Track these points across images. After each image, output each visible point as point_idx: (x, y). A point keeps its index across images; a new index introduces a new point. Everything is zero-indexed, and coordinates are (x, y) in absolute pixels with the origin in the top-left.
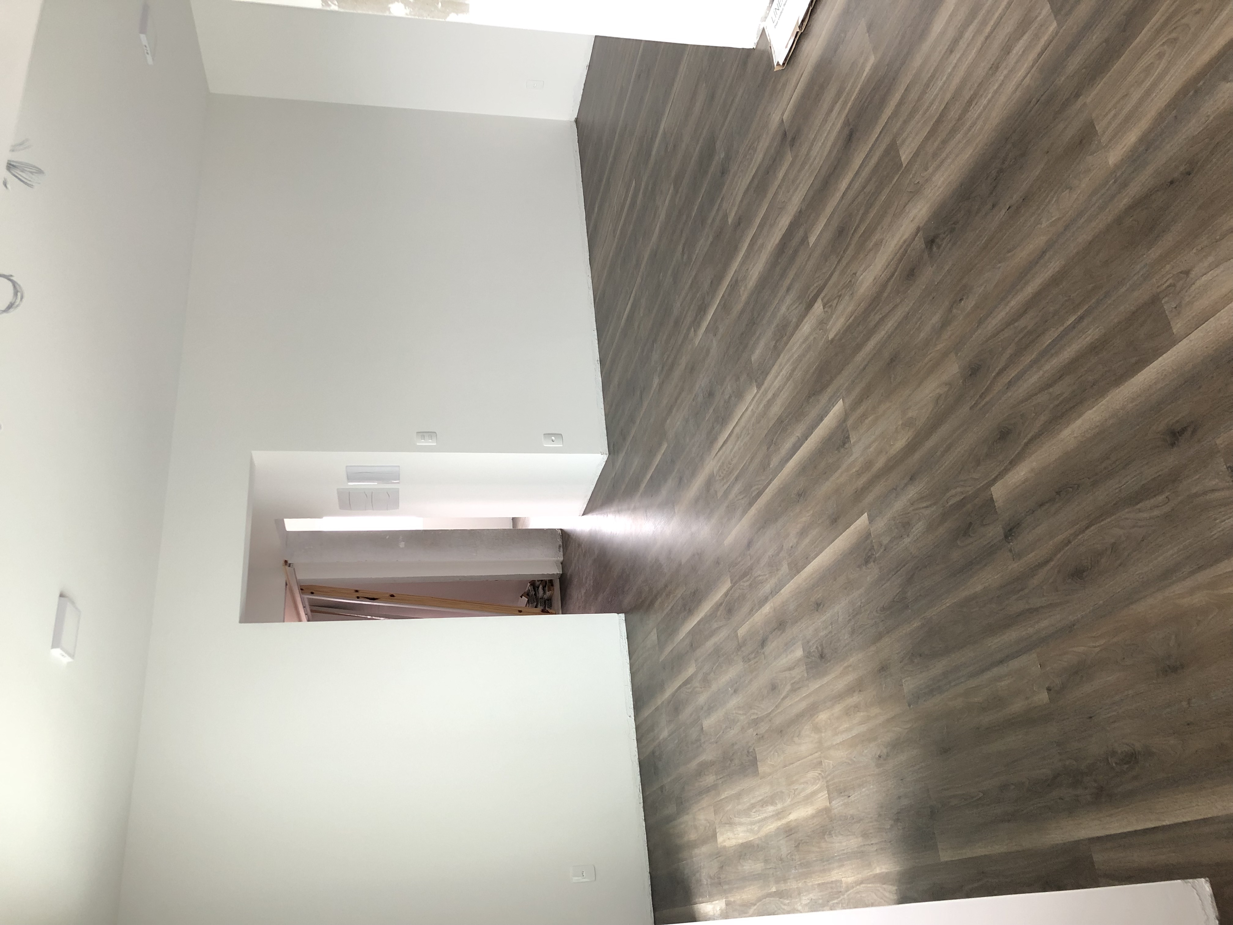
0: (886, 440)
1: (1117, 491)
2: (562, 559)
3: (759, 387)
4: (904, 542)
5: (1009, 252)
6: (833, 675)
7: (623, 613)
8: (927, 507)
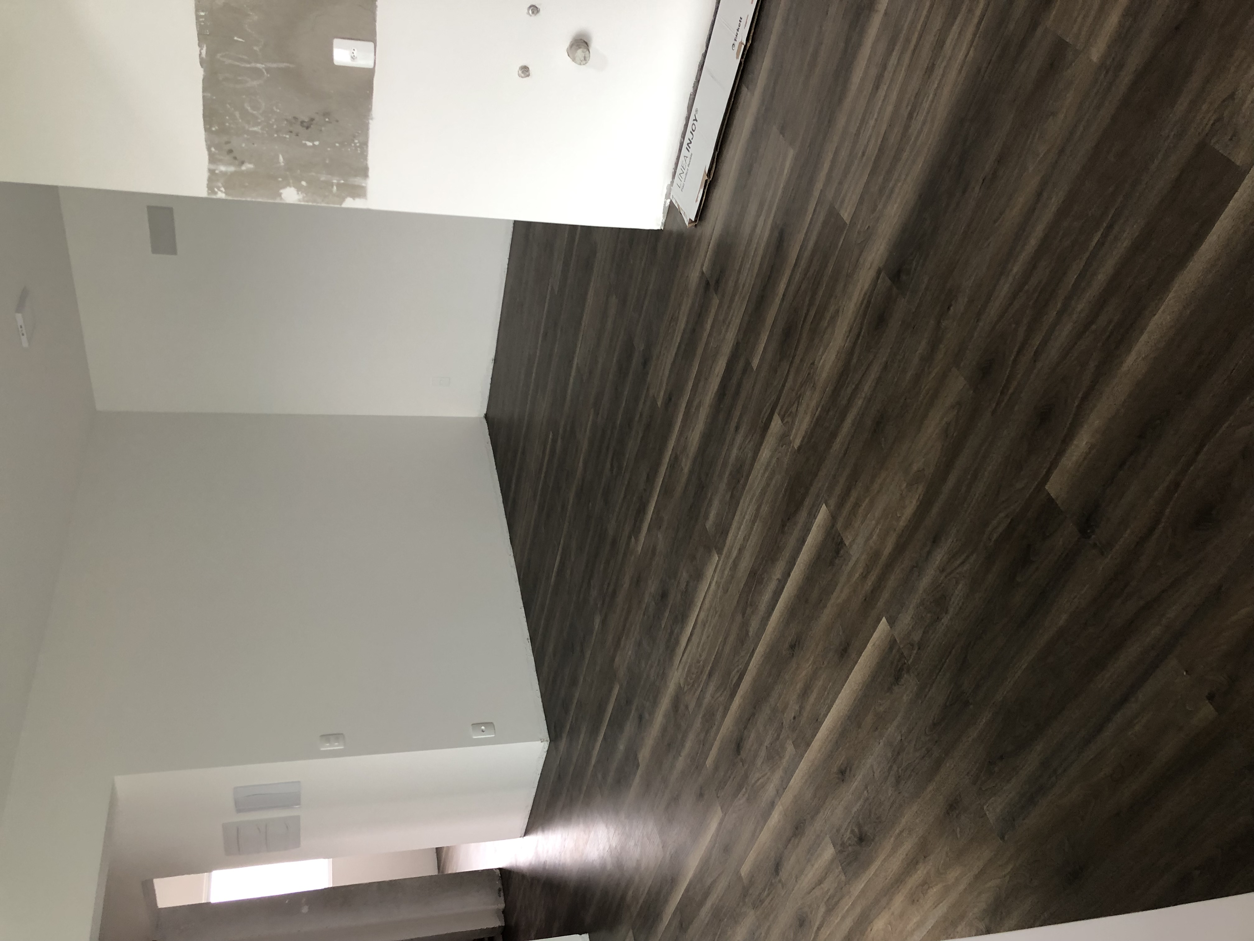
0: (890, 516)
1: (1226, 383)
2: (502, 906)
3: (720, 553)
4: (943, 624)
5: (995, 222)
6: (882, 857)
7: (587, 933)
8: (963, 563)
